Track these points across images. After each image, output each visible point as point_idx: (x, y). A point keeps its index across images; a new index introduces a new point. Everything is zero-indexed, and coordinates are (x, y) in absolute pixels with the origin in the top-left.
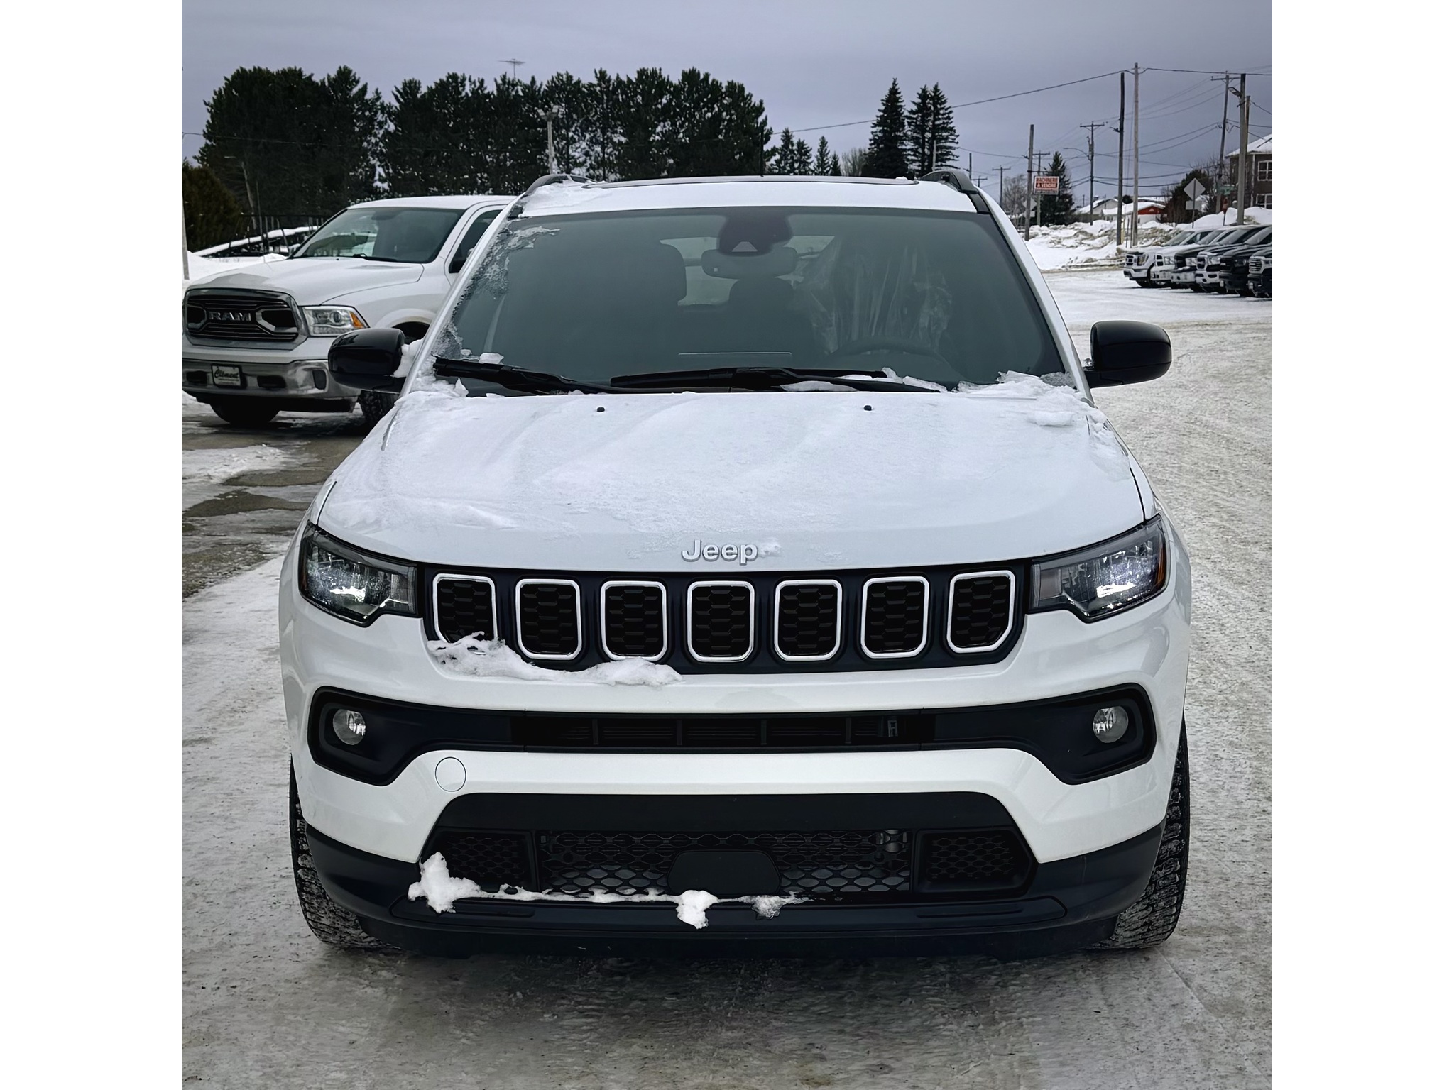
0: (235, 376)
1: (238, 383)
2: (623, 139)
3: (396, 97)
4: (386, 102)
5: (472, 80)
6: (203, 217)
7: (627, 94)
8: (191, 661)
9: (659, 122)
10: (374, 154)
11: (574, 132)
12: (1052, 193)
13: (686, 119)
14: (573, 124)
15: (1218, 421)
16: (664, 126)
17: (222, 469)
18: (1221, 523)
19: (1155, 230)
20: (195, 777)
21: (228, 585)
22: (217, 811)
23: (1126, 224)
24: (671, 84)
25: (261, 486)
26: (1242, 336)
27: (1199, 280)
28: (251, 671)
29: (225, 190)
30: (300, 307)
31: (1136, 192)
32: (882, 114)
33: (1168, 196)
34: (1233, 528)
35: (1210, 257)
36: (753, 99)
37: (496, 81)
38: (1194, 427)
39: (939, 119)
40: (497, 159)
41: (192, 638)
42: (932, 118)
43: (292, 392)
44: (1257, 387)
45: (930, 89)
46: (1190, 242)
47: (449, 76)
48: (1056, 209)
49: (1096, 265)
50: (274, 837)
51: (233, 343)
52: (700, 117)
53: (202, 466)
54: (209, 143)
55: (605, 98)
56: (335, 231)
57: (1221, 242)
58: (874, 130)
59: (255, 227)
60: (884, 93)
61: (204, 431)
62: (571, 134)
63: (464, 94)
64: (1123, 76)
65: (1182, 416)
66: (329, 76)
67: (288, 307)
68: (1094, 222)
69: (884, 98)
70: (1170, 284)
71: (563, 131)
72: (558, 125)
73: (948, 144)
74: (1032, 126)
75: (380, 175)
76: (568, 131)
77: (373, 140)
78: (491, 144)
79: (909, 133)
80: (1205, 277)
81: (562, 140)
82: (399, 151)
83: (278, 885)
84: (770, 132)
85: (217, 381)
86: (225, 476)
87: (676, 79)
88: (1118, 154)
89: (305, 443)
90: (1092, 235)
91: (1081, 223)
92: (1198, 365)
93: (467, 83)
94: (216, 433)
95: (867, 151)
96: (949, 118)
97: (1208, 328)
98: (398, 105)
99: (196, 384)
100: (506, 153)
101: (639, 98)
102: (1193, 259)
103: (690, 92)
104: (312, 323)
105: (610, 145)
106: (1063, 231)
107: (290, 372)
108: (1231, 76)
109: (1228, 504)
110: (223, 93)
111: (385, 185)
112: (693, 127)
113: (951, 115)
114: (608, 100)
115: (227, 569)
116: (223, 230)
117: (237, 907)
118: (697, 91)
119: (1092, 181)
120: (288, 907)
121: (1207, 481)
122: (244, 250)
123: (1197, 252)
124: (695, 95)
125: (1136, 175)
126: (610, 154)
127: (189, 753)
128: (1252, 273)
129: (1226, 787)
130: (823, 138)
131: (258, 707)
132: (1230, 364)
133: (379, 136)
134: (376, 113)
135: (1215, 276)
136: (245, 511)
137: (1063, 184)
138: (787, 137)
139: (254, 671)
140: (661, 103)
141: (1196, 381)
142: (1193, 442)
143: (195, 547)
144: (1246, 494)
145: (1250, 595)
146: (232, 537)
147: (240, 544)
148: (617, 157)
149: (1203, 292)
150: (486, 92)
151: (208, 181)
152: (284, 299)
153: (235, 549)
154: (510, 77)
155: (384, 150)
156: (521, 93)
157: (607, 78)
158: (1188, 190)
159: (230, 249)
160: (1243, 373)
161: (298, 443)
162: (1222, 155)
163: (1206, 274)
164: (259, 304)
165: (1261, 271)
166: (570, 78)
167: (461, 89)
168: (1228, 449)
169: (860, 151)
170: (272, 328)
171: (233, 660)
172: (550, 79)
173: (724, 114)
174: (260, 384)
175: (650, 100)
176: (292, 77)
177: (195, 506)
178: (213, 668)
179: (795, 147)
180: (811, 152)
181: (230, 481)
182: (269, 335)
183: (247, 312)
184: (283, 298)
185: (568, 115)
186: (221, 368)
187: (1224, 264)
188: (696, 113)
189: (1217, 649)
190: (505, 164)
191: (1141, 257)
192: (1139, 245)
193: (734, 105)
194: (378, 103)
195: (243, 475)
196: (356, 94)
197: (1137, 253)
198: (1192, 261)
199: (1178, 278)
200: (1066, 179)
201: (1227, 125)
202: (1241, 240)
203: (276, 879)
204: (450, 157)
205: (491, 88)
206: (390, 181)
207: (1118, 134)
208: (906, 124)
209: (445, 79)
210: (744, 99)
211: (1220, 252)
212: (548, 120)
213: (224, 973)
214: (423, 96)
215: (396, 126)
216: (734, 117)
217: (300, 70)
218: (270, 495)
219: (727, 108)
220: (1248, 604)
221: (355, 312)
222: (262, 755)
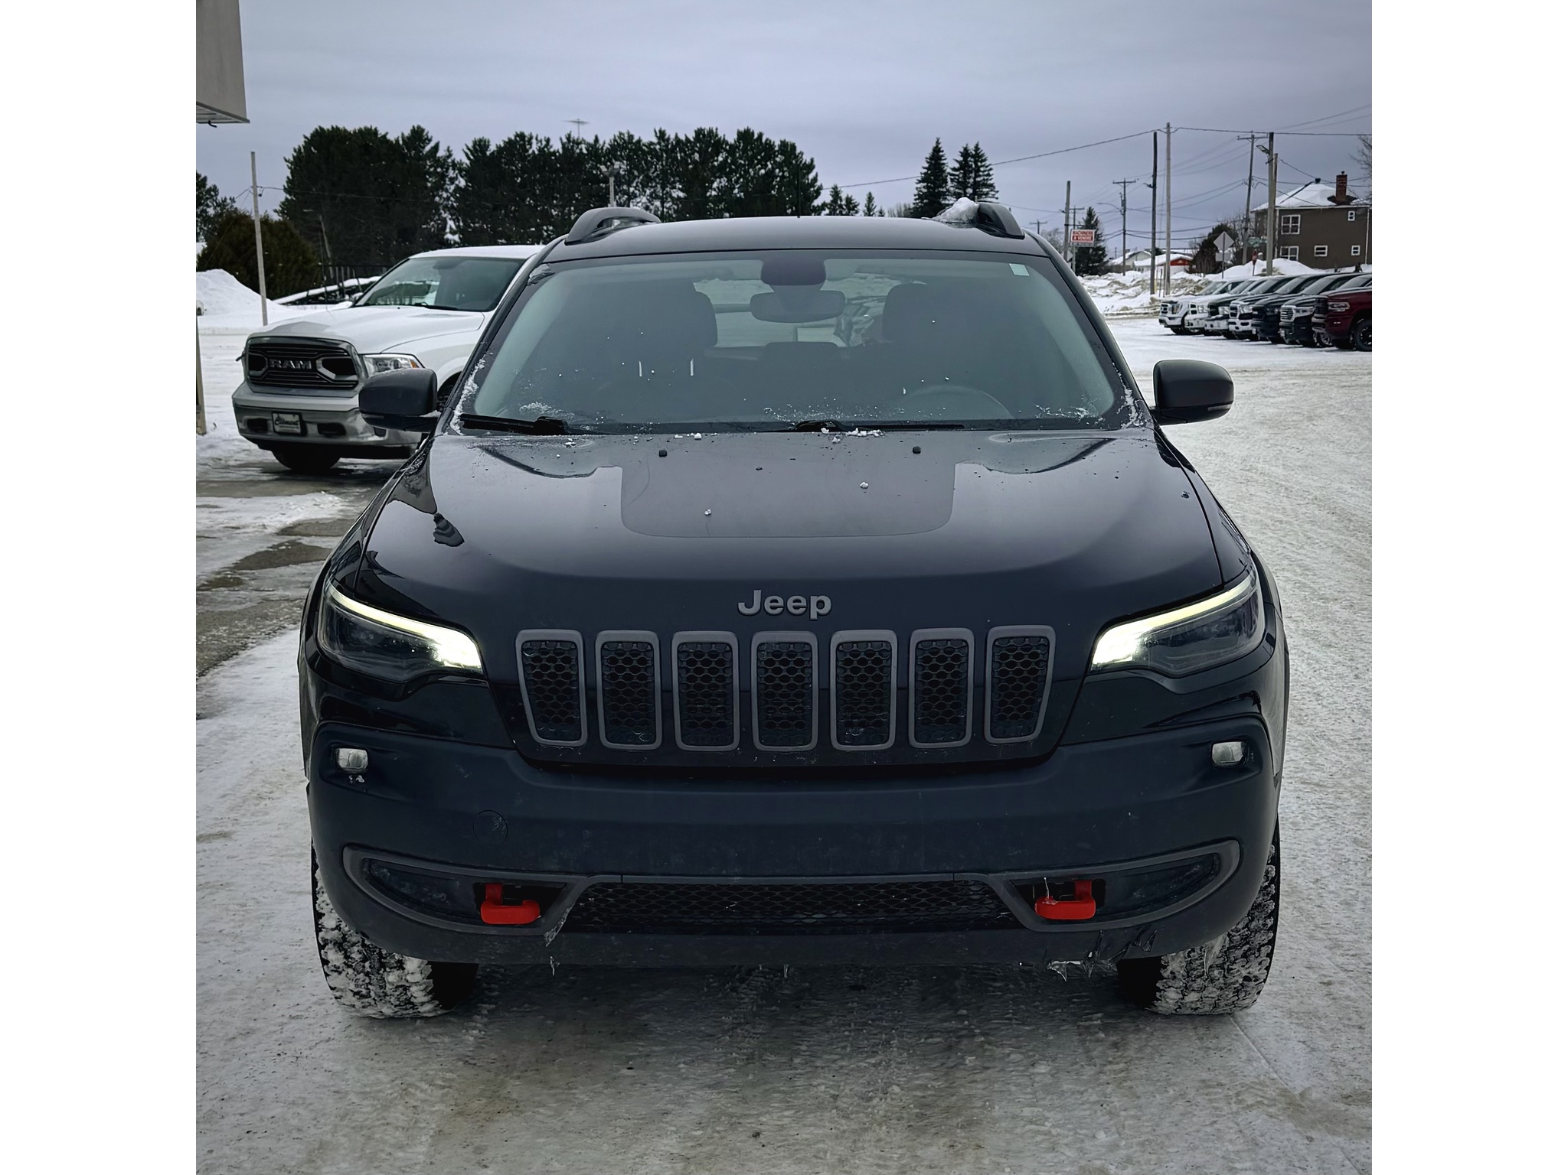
0: (295, 423)
1: (298, 431)
2: (682, 195)
3: (467, 155)
4: (457, 160)
5: (539, 138)
6: (283, 267)
7: (685, 152)
8: (221, 736)
9: (716, 178)
10: (446, 208)
11: (635, 187)
12: (1087, 246)
13: (741, 176)
14: (634, 179)
15: (1273, 468)
16: (720, 182)
17: (278, 518)
18: (1295, 578)
19: (1184, 280)
20: (207, 883)
21: (270, 646)
22: (228, 928)
23: (1158, 275)
24: (727, 143)
25: (316, 535)
26: (1282, 382)
27: (1232, 328)
28: (284, 748)
29: (304, 242)
30: (361, 356)
31: (1168, 244)
32: (925, 171)
33: (1195, 248)
34: (1308, 583)
35: (1242, 306)
36: (804, 157)
37: (561, 139)
38: (1251, 474)
39: (980, 176)
40: (562, 212)
41: (225, 708)
42: (973, 175)
43: (352, 439)
44: (1306, 434)
45: (971, 148)
46: (1223, 291)
47: (517, 135)
48: (1089, 260)
49: (1131, 314)
50: (288, 963)
51: (294, 391)
52: (755, 174)
53: (258, 515)
54: (289, 197)
55: (665, 155)
56: (397, 280)
57: (1253, 291)
58: (919, 185)
59: (332, 276)
60: (928, 152)
61: (265, 477)
62: (632, 189)
63: (530, 152)
64: (1155, 134)
65: (1236, 463)
66: (403, 134)
67: (349, 355)
68: (1127, 273)
69: (928, 156)
70: (1203, 332)
71: (625, 187)
72: (620, 181)
73: (989, 199)
74: (1069, 183)
75: (451, 228)
76: (629, 186)
77: (445, 195)
78: (556, 199)
79: (952, 189)
80: (1238, 325)
81: (624, 194)
82: (468, 206)
83: (286, 1028)
84: (820, 188)
85: (278, 428)
86: (280, 526)
87: (732, 138)
88: (1151, 209)
89: (364, 490)
90: (1124, 285)
91: (1114, 274)
92: (1244, 411)
93: (534, 141)
94: (277, 480)
95: (912, 206)
96: (989, 175)
97: (1247, 374)
98: (468, 162)
99: (256, 431)
100: (570, 206)
101: (697, 156)
102: (1226, 308)
103: (745, 150)
104: (373, 371)
105: (669, 199)
106: (1096, 281)
107: (350, 419)
108: (1256, 135)
109: (1299, 557)
110: (302, 150)
111: (456, 238)
112: (747, 183)
113: (991, 172)
114: (667, 158)
115: (271, 628)
116: (302, 279)
117: (235, 1060)
118: (752, 149)
119: (1124, 234)
120: (294, 1059)
121: (1273, 531)
122: (321, 298)
123: (1229, 302)
124: (750, 153)
125: (1168, 228)
126: (669, 208)
127: (205, 851)
128: (1283, 321)
129: (1361, 898)
130: (870, 194)
131: (287, 793)
132: (1275, 411)
133: (451, 191)
134: (447, 169)
135: (1247, 324)
136: (296, 563)
137: (1098, 238)
138: (836, 193)
139: (287, 748)
140: (717, 161)
141: (1245, 428)
142: (1252, 490)
143: (241, 603)
144: (1316, 546)
145: (1341, 659)
146: (280, 592)
147: (288, 600)
148: (675, 211)
149: (1235, 339)
150: (552, 150)
151: (288, 233)
152: (345, 348)
153: (283, 605)
154: (574, 136)
155: (455, 204)
156: (585, 151)
157: (666, 137)
158: (1218, 242)
159: (308, 297)
160: (1290, 419)
161: (358, 490)
162: (1248, 210)
163: (1238, 322)
164: (319, 352)
165: (1292, 320)
166: (631, 137)
167: (528, 147)
168: (1287, 497)
169: (905, 206)
170: (332, 376)
171: (266, 734)
172: (612, 137)
173: (777, 171)
174: (320, 431)
175: (707, 157)
176: (368, 135)
177: (247, 558)
178: (243, 744)
179: (844, 202)
180: (859, 207)
181: (286, 531)
182: (329, 383)
183: (308, 360)
184: (344, 346)
185: (629, 172)
186: (281, 415)
187: (1256, 313)
188: (751, 170)
189: (1317, 723)
190: (570, 218)
191: (1175, 305)
192: (1171, 294)
193: (787, 162)
194: (449, 160)
195: (299, 524)
196: (429, 151)
197: (1171, 302)
198: (1224, 310)
199: (1212, 326)
200: (1099, 232)
201: (1253, 182)
202: (1271, 290)
203: (285, 1020)
204: (517, 211)
205: (556, 146)
206: (461, 233)
207: (1152, 190)
208: (949, 180)
209: (513, 138)
210: (796, 157)
211: (1252, 302)
212: (610, 175)
213: (209, 1156)
214: (492, 154)
215: (466, 181)
216: (786, 174)
217: (376, 129)
218: (323, 546)
219: (780, 166)
220: (1340, 669)
221: (416, 361)
222: (284, 853)
